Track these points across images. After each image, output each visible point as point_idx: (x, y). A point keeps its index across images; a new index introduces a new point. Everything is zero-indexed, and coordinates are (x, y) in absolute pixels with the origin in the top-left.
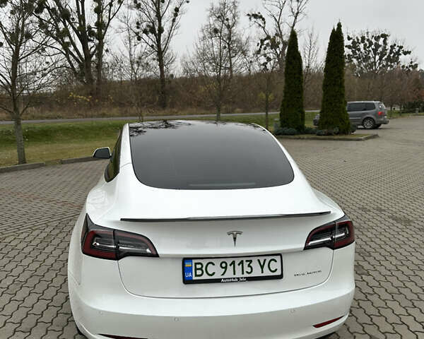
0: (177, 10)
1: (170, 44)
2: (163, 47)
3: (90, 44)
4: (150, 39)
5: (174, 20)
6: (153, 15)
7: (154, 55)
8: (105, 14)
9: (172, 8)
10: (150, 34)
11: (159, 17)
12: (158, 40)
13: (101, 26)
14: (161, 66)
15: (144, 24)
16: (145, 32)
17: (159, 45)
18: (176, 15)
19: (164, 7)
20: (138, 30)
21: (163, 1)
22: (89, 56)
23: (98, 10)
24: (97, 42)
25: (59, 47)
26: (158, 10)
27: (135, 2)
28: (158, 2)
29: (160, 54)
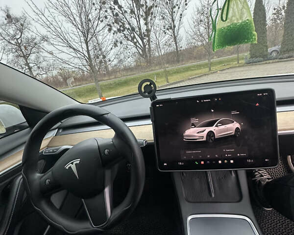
0: (181, 15)
1: (179, 33)
2: (176, 35)
3: (145, 40)
4: (170, 32)
5: (180, 20)
6: (170, 20)
7: (172, 40)
8: (149, 25)
9: (179, 14)
10: (170, 30)
11: (173, 21)
12: (174, 32)
13: (148, 31)
14: (176, 44)
15: (167, 26)
16: (168, 29)
17: (174, 34)
18: (181, 18)
19: (175, 15)
20: (164, 30)
21: (174, 12)
22: (145, 46)
23: (146, 24)
24: (147, 38)
25: (132, 44)
26: (172, 17)
27: (162, 16)
28: (172, 14)
29: (175, 38)
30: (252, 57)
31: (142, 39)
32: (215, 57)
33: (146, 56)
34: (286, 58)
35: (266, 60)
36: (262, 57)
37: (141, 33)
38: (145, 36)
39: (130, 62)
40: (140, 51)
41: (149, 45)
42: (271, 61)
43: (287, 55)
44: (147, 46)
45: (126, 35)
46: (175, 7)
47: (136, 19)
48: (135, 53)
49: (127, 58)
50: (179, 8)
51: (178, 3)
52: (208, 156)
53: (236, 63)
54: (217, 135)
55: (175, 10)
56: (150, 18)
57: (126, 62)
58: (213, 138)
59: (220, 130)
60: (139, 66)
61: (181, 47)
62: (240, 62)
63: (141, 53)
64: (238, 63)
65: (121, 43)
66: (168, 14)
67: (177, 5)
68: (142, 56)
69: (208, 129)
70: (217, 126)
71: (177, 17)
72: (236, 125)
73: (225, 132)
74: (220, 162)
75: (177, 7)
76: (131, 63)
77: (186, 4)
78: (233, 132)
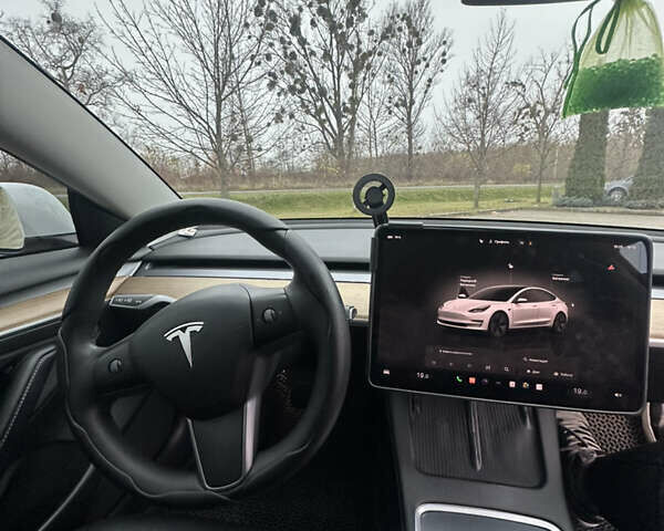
0: (430, 80)
2: (412, 120)
3: (344, 120)
4: (400, 112)
5: (426, 92)
6: (405, 87)
7: (403, 129)
8: (359, 89)
9: (425, 78)
10: (401, 108)
11: (411, 90)
12: (409, 113)
13: (355, 101)
14: (410, 138)
15: (396, 98)
16: (397, 105)
17: (409, 118)
18: (429, 86)
19: (417, 79)
20: (389, 105)
21: (416, 72)
22: (342, 131)
23: (352, 86)
24: (350, 117)
25: (317, 123)
26: (411, 82)
27: (389, 76)
28: (411, 75)
29: (410, 126)
30: (569, 194)
31: (338, 117)
32: (490, 181)
33: (342, 154)
34: (641, 208)
35: (599, 206)
36: (591, 198)
37: (337, 102)
38: (346, 110)
39: (304, 160)
40: (331, 141)
41: (352, 131)
42: (608, 209)
43: (643, 201)
44: (347, 133)
45: (306, 103)
46: (419, 62)
47: (333, 72)
48: (318, 142)
49: (299, 150)
50: (427, 66)
51: (428, 56)
52: (488, 368)
53: (534, 200)
54: (513, 323)
55: (418, 68)
56: (363, 75)
57: (296, 159)
58: (503, 327)
59: (522, 310)
60: (322, 171)
61: (420, 148)
62: (542, 200)
63: (331, 144)
64: (539, 201)
65: (292, 116)
66: (403, 75)
67: (425, 59)
68: (332, 151)
69: (496, 306)
70: (515, 302)
71: (420, 84)
72: (558, 306)
73: (532, 317)
74: (512, 384)
75: (423, 64)
76: (307, 162)
77: (444, 61)
78: (549, 320)
